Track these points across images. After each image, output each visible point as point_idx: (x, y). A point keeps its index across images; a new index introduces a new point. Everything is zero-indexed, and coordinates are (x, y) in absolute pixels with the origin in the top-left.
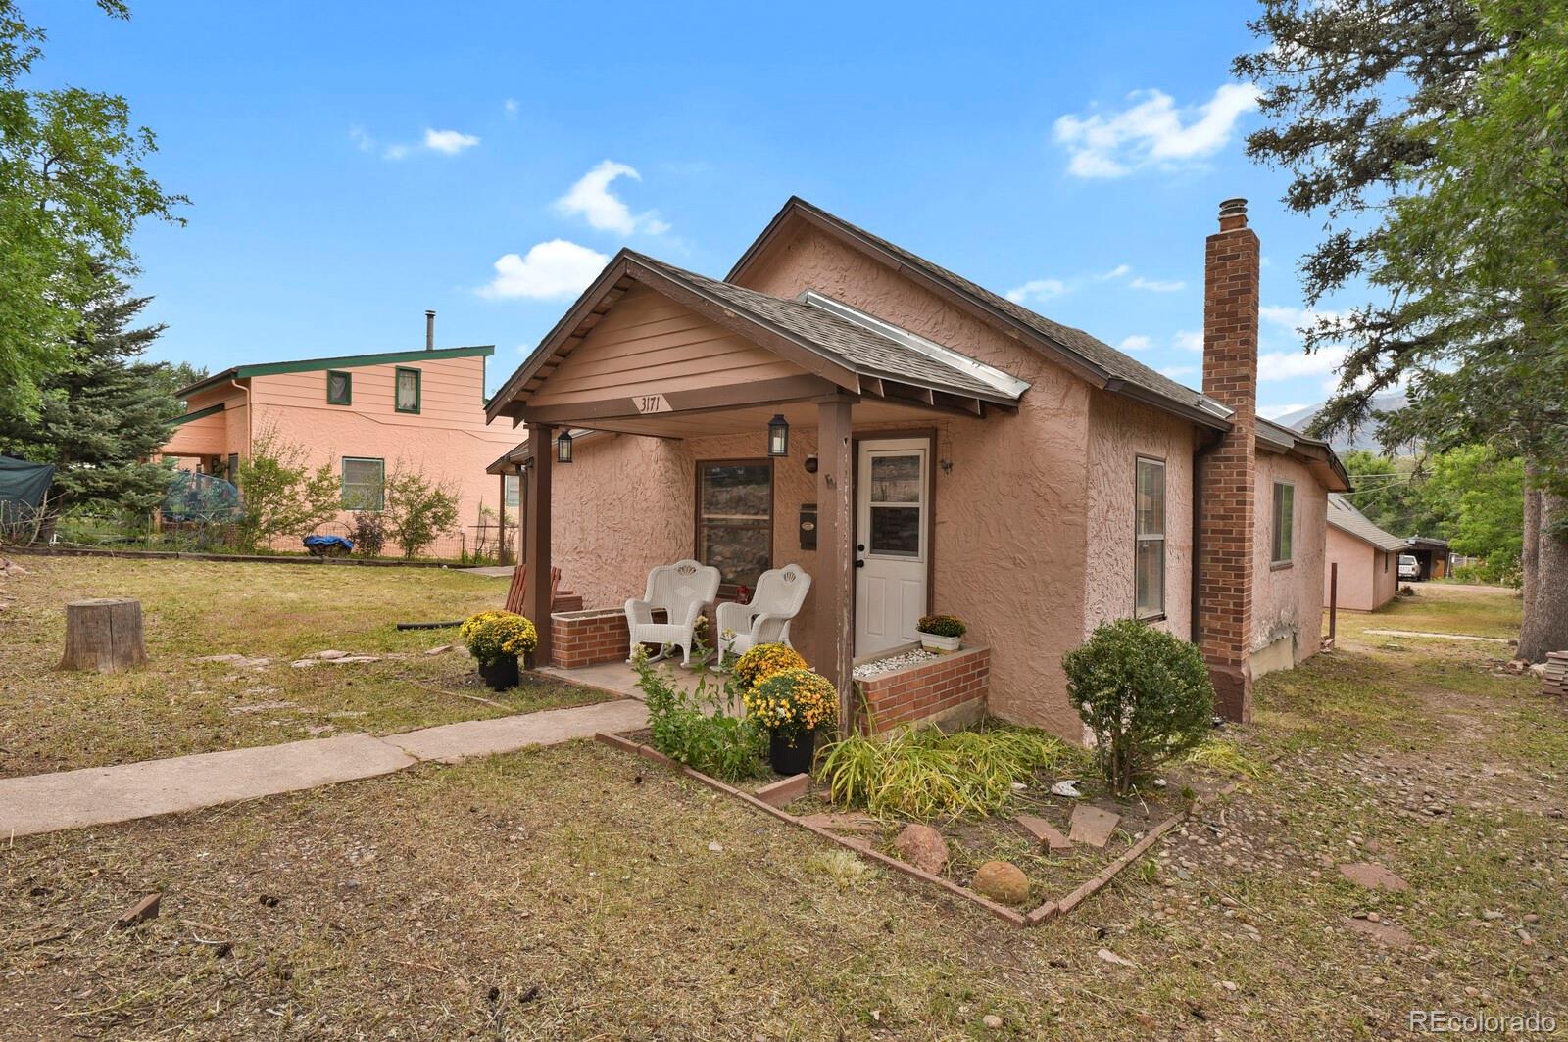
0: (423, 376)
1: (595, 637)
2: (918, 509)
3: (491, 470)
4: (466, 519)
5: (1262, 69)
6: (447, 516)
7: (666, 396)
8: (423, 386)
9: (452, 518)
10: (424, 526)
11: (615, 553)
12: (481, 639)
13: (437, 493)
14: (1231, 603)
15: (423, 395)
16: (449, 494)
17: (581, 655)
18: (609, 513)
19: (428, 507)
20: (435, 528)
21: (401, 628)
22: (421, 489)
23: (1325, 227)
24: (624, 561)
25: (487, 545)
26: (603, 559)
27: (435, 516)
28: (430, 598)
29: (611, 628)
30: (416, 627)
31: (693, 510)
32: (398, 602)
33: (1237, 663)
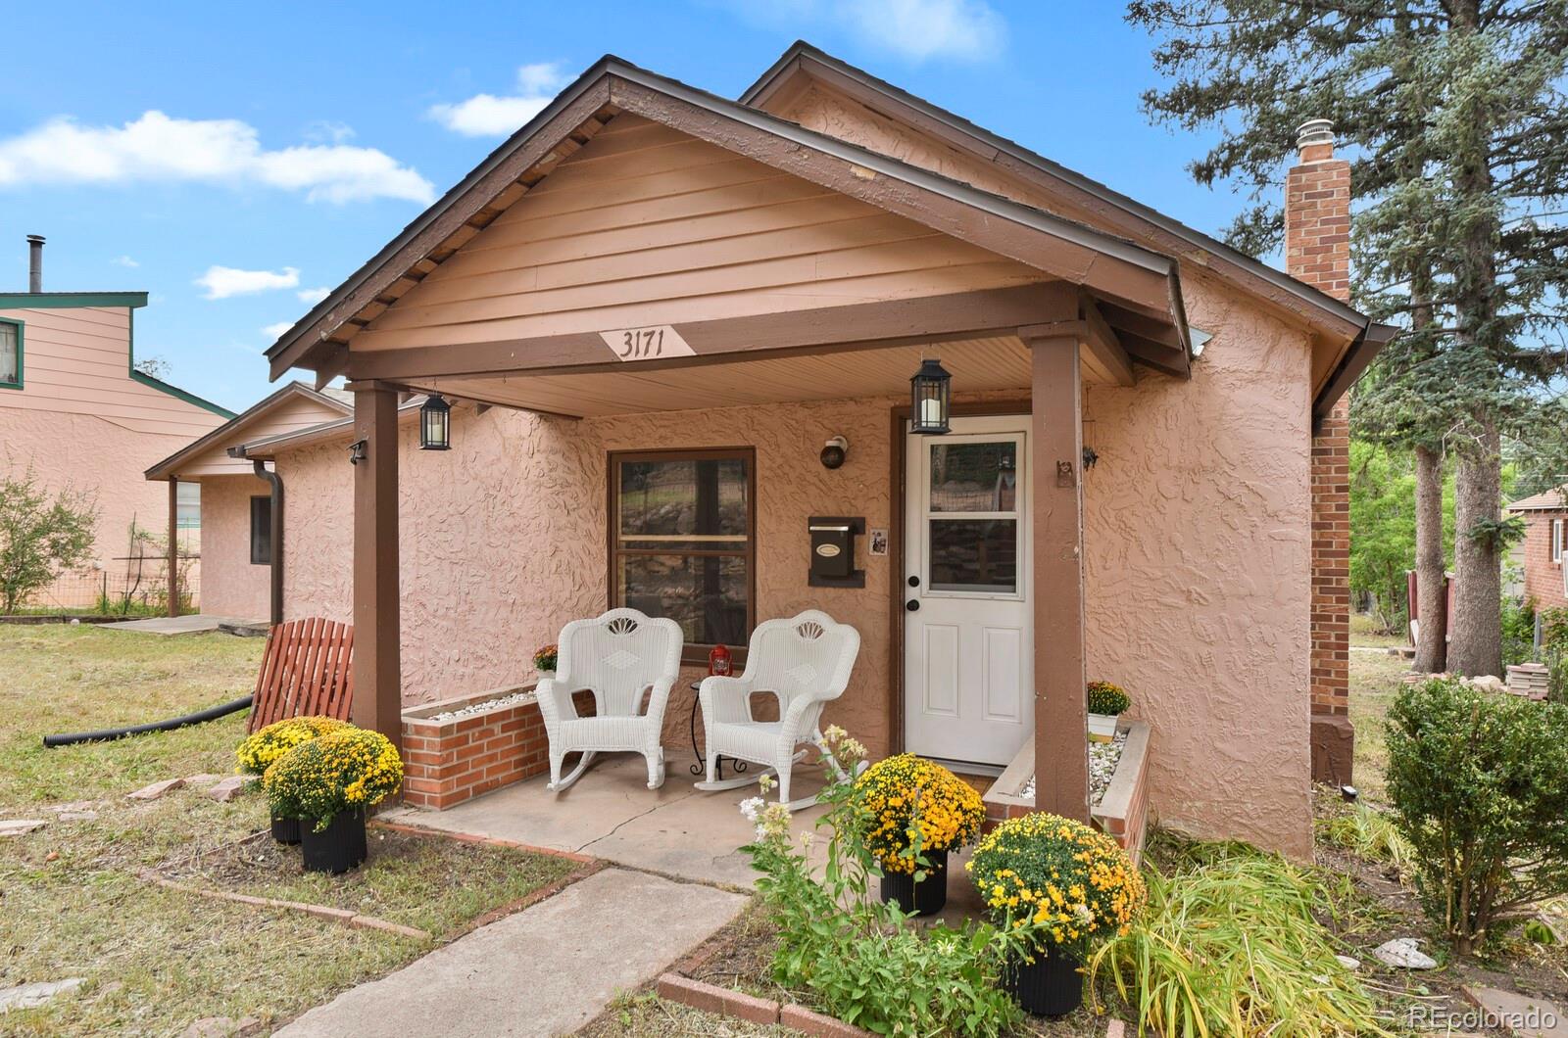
0: (27, 333)
1: (480, 749)
2: (1013, 522)
3: (152, 474)
4: (108, 549)
5: (1159, 20)
6: (75, 544)
7: (680, 328)
8: (28, 347)
9: (84, 546)
10: (36, 560)
11: (452, 601)
12: (299, 782)
13: (58, 509)
14: (1333, 634)
15: (27, 361)
16: (78, 510)
17: (460, 782)
18: (441, 536)
19: (42, 530)
20: (55, 563)
21: (51, 743)
22: (29, 504)
23: (1252, 198)
24: (472, 610)
25: (144, 586)
26: (431, 608)
27: (54, 544)
28: (77, 678)
29: (505, 729)
30: (82, 740)
31: (604, 528)
32: (19, 689)
33: (1342, 711)
